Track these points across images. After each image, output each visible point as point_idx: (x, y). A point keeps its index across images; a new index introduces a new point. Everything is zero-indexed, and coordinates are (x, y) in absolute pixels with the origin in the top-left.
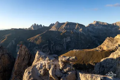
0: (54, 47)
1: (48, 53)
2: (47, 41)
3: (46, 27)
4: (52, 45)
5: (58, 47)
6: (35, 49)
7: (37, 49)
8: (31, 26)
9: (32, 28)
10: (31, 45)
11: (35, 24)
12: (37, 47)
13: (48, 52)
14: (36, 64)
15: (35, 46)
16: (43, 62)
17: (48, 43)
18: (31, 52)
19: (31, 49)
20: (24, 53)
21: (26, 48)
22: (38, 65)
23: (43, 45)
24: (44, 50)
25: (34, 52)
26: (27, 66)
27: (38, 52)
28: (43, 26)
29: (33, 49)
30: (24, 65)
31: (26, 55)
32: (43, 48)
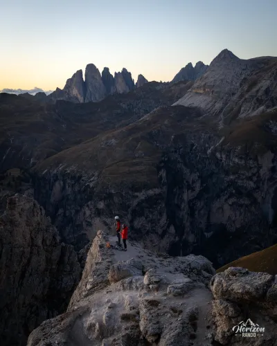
0: (200, 204)
1: (165, 242)
2: (159, 169)
3: (154, 83)
4: (187, 196)
5: (226, 207)
6: (88, 213)
7: (99, 213)
8: (69, 81)
9: (75, 92)
10: (69, 190)
11: (91, 67)
12: (101, 205)
13: (162, 236)
15: (90, 199)
16: (124, 297)
17: (164, 180)
18: (68, 229)
19: (65, 213)
20: (28, 236)
21: (39, 211)
22: (96, 311)
23: (136, 194)
24: (138, 223)
25: (83, 232)
26: (44, 313)
27: (100, 236)
28: (135, 82)
29: (77, 212)
30: (27, 302)
31: (38, 252)
32: (136, 213)
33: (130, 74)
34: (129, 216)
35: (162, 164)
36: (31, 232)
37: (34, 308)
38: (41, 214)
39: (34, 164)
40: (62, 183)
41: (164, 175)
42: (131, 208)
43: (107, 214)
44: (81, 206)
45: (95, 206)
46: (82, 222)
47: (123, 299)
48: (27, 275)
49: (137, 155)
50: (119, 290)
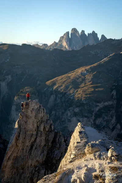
2: (112, 90)
6: (69, 114)
7: (75, 114)
8: (62, 38)
9: (64, 44)
10: (59, 101)
11: (74, 30)
12: (77, 110)
14: (70, 166)
17: (115, 97)
18: (57, 123)
19: (56, 114)
20: (35, 125)
21: (42, 110)
22: (78, 172)
23: (98, 104)
24: (98, 121)
25: (66, 125)
26: (43, 172)
27: (80, 126)
28: (100, 39)
29: (63, 113)
30: (33, 164)
31: (41, 135)
32: (98, 116)
33: (97, 34)
34: (93, 117)
35: (114, 87)
36: (37, 123)
37: (37, 168)
38: (44, 113)
39: (39, 85)
40: (55, 96)
41: (115, 94)
42: (95, 112)
43: (80, 116)
44: (65, 110)
45: (73, 110)
46: (65, 120)
47: (95, 165)
48: (34, 148)
49: (99, 82)
50: (93, 159)
